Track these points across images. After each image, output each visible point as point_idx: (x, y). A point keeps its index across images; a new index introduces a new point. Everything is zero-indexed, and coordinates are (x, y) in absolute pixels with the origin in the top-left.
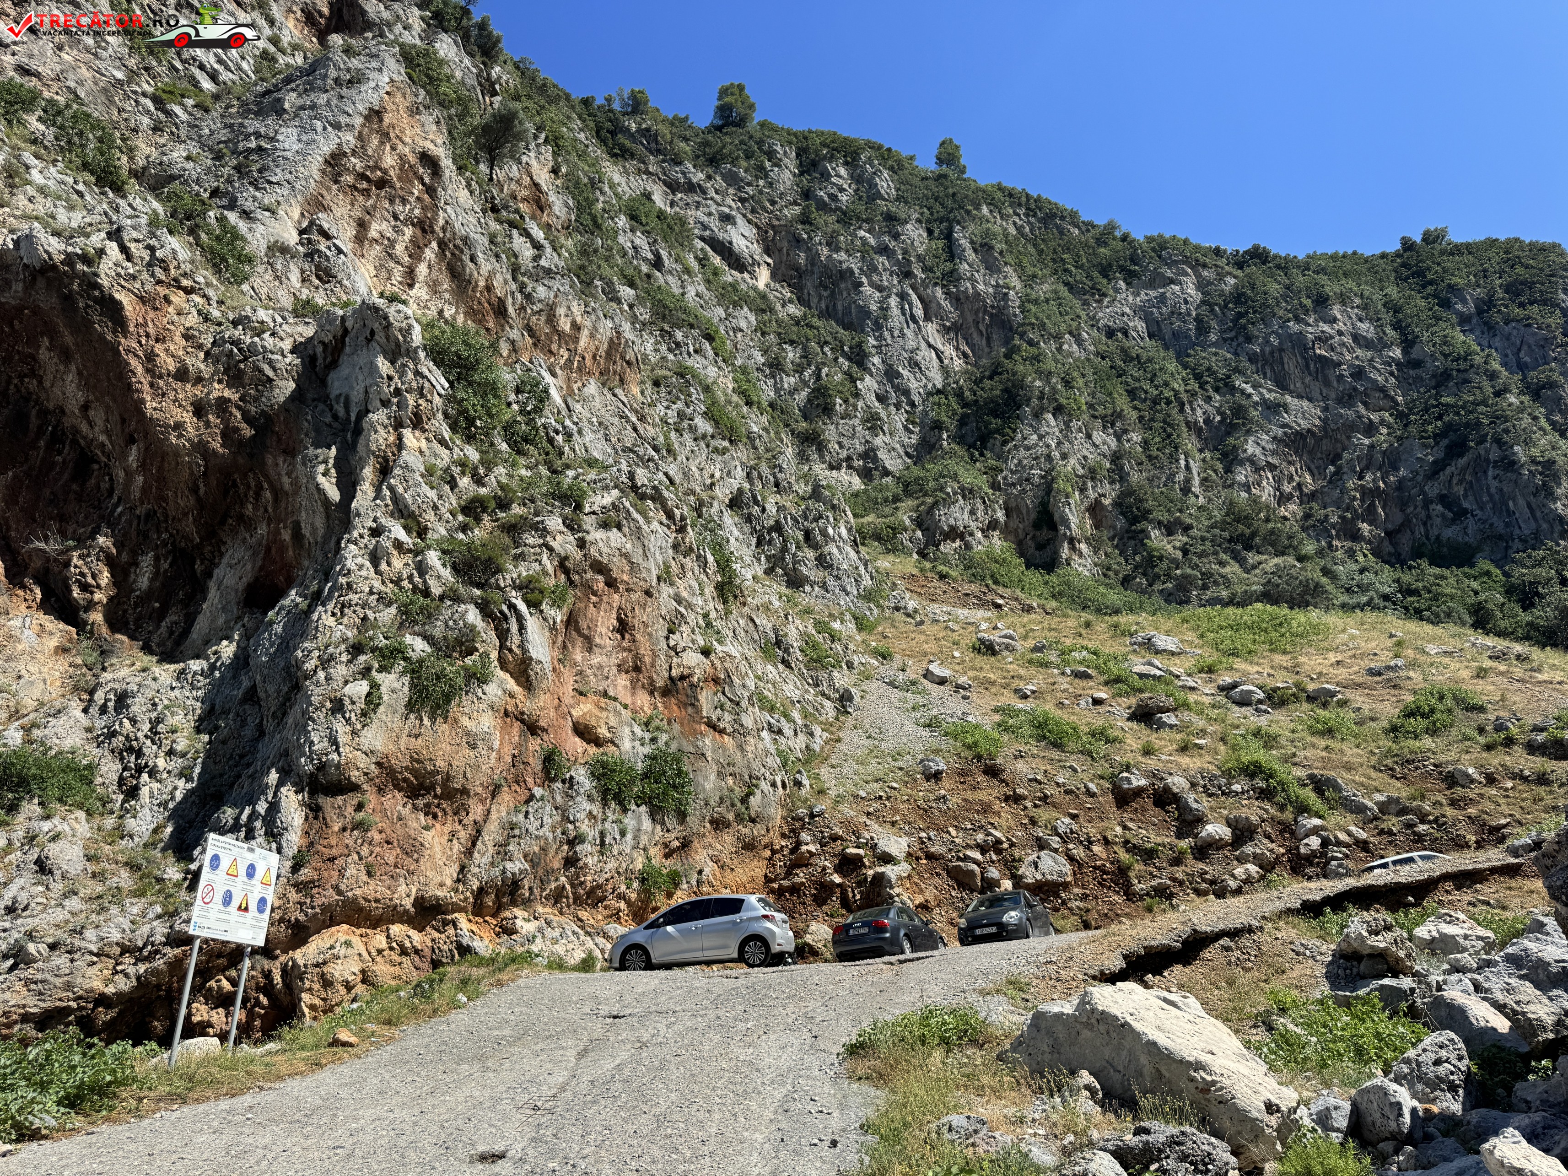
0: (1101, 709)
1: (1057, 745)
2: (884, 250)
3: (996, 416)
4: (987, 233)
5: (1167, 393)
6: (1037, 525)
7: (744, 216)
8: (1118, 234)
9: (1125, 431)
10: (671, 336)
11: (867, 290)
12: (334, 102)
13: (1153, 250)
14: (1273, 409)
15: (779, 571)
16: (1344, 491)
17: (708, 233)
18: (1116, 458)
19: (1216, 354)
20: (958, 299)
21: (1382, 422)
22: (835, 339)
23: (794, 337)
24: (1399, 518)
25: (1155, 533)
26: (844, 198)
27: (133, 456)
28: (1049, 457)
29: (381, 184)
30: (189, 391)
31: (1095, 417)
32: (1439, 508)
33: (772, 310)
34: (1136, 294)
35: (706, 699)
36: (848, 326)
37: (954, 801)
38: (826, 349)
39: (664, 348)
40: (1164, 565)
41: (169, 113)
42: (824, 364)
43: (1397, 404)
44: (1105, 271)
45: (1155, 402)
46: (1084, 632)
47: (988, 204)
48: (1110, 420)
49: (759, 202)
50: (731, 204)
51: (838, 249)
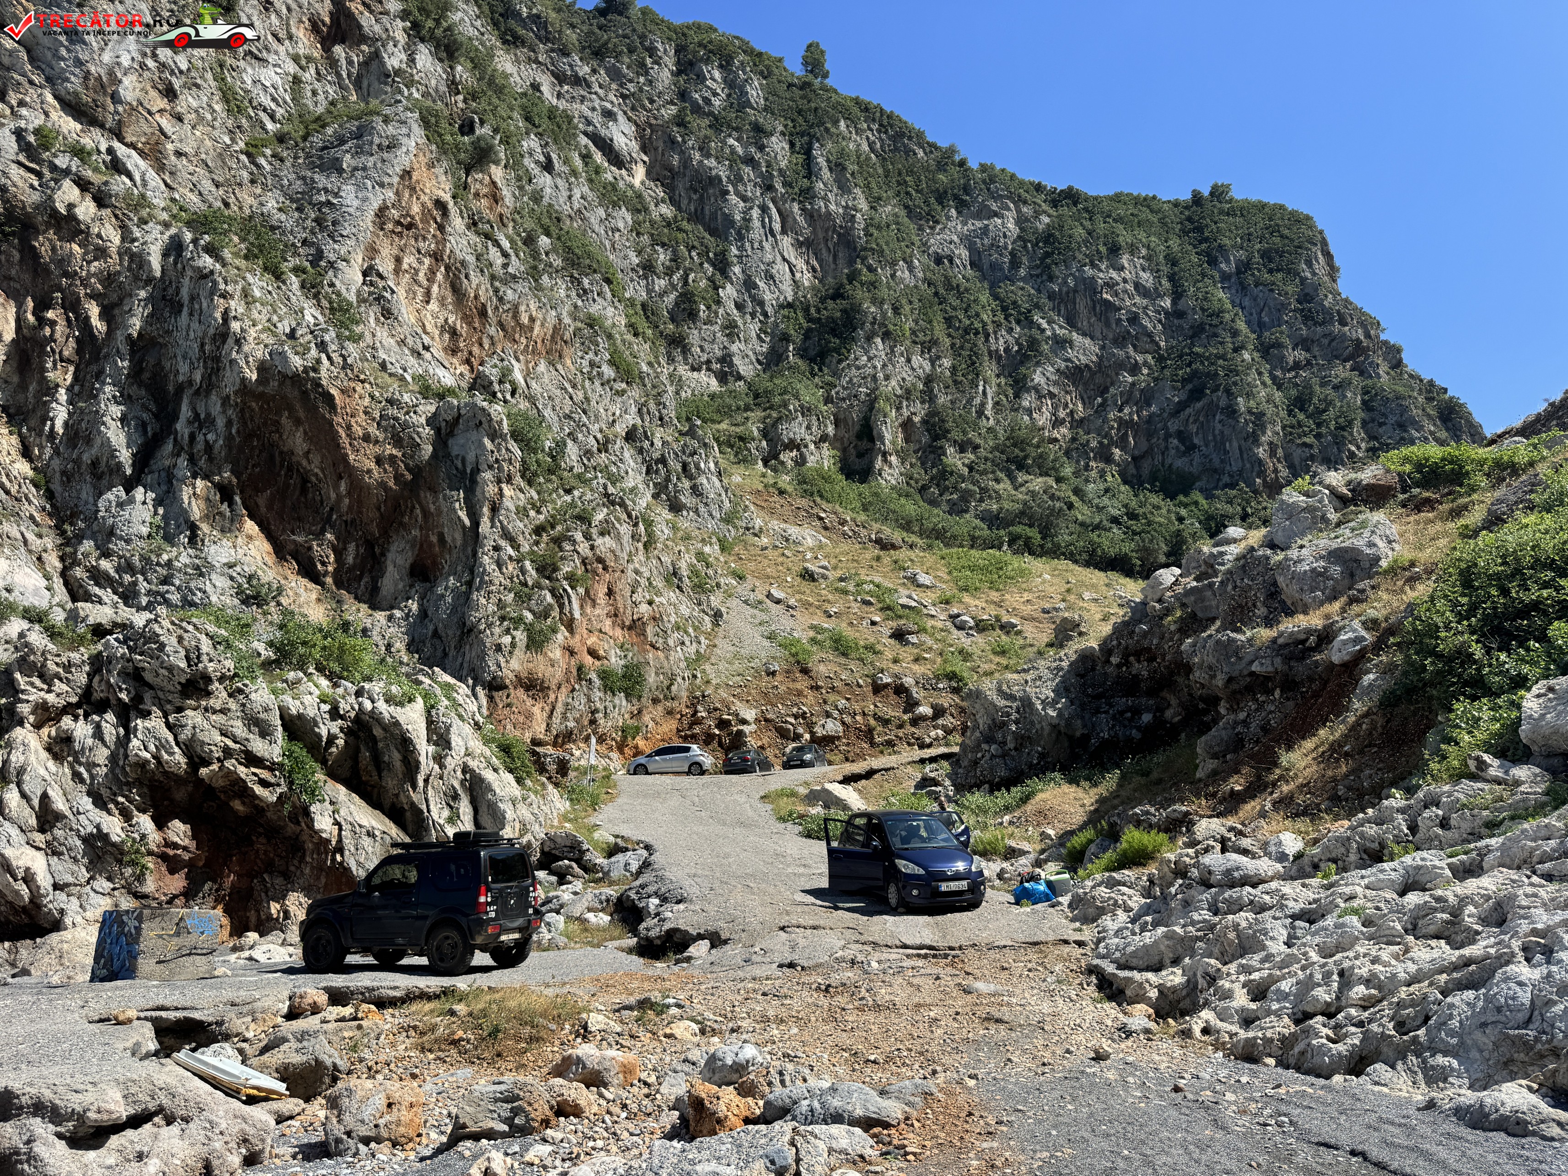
0: (875, 628)
1: (845, 655)
2: (750, 161)
3: (835, 336)
4: (842, 153)
5: (977, 325)
6: (859, 437)
7: (625, 113)
8: (957, 158)
9: (939, 357)
10: (580, 283)
11: (733, 198)
12: (379, 165)
13: (984, 181)
14: (1061, 343)
15: (664, 497)
16: (1105, 420)
17: (591, 128)
18: (929, 380)
19: (1022, 289)
20: (812, 216)
21: (1145, 363)
22: (702, 244)
23: (666, 240)
24: (1144, 446)
25: (950, 451)
26: (716, 102)
27: (343, 487)
28: (874, 378)
29: (410, 226)
30: (372, 450)
31: (915, 342)
32: (1176, 441)
33: (646, 210)
34: (965, 223)
35: (650, 630)
36: (713, 232)
37: (782, 688)
38: (694, 254)
39: (574, 294)
40: (953, 479)
41: (258, 166)
42: (691, 269)
43: (1159, 348)
44: (941, 198)
45: (967, 331)
46: (874, 564)
47: (845, 119)
48: (928, 346)
49: (639, 100)
50: (613, 101)
51: (708, 156)
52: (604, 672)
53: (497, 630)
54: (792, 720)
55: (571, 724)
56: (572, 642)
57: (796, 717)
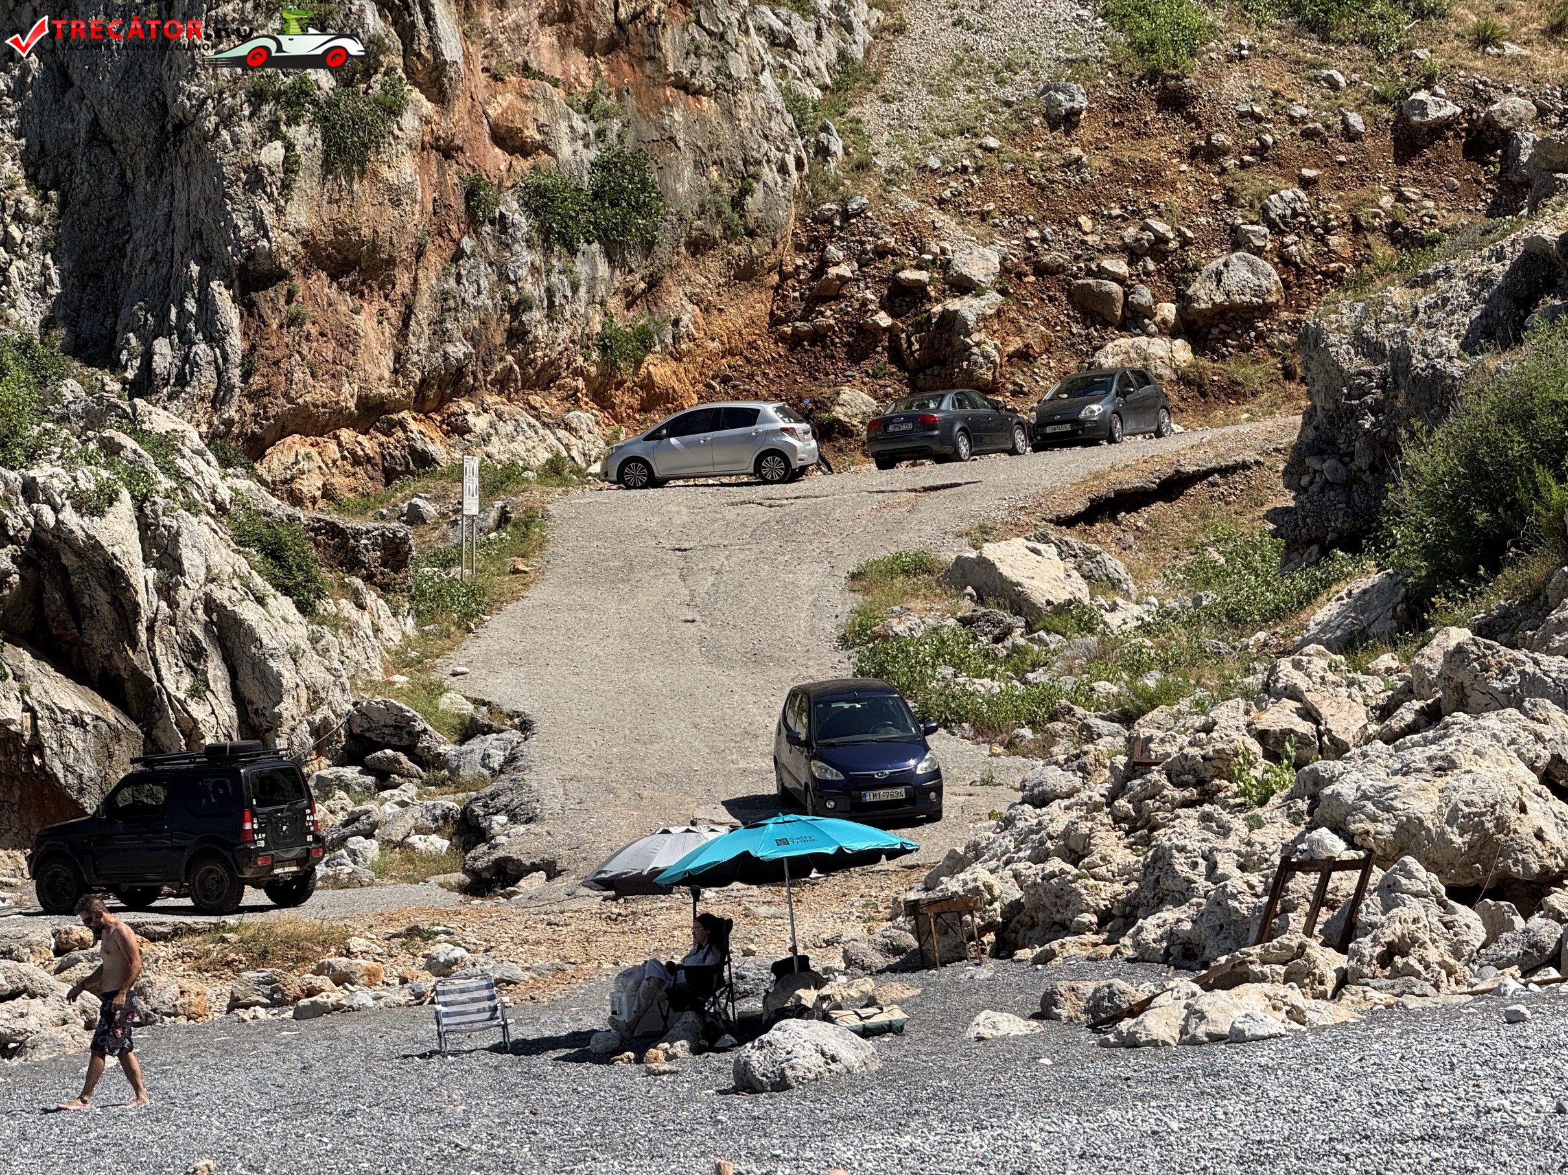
37: (1098, 165)
52: (540, 191)
53: (247, 130)
54: (1119, 266)
55: (458, 349)
56: (443, 126)
57: (1133, 253)
